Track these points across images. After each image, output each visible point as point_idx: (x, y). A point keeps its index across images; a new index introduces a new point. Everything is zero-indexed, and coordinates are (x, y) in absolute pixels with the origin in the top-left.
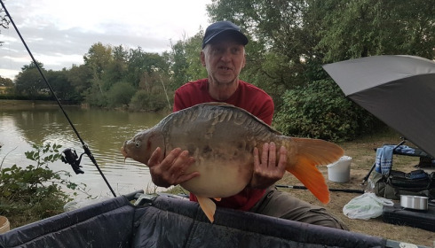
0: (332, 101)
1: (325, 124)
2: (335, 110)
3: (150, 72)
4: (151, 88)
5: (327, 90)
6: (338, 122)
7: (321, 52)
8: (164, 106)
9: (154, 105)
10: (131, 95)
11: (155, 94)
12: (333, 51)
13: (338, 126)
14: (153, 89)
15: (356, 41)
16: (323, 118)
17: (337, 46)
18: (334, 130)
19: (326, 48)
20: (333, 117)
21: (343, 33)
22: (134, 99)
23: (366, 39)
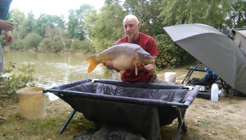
0: (168, 46)
1: (164, 58)
2: (169, 51)
3: (52, 27)
4: (53, 36)
5: (165, 40)
6: (170, 57)
7: (161, 19)
8: (62, 49)
9: (55, 48)
10: (39, 42)
11: (56, 41)
12: (168, 19)
13: (171, 60)
14: (54, 37)
15: (179, 14)
16: (163, 56)
17: (169, 16)
18: (168, 62)
19: (164, 17)
20: (168, 55)
21: (172, 9)
22: (41, 44)
23: (184, 13)
